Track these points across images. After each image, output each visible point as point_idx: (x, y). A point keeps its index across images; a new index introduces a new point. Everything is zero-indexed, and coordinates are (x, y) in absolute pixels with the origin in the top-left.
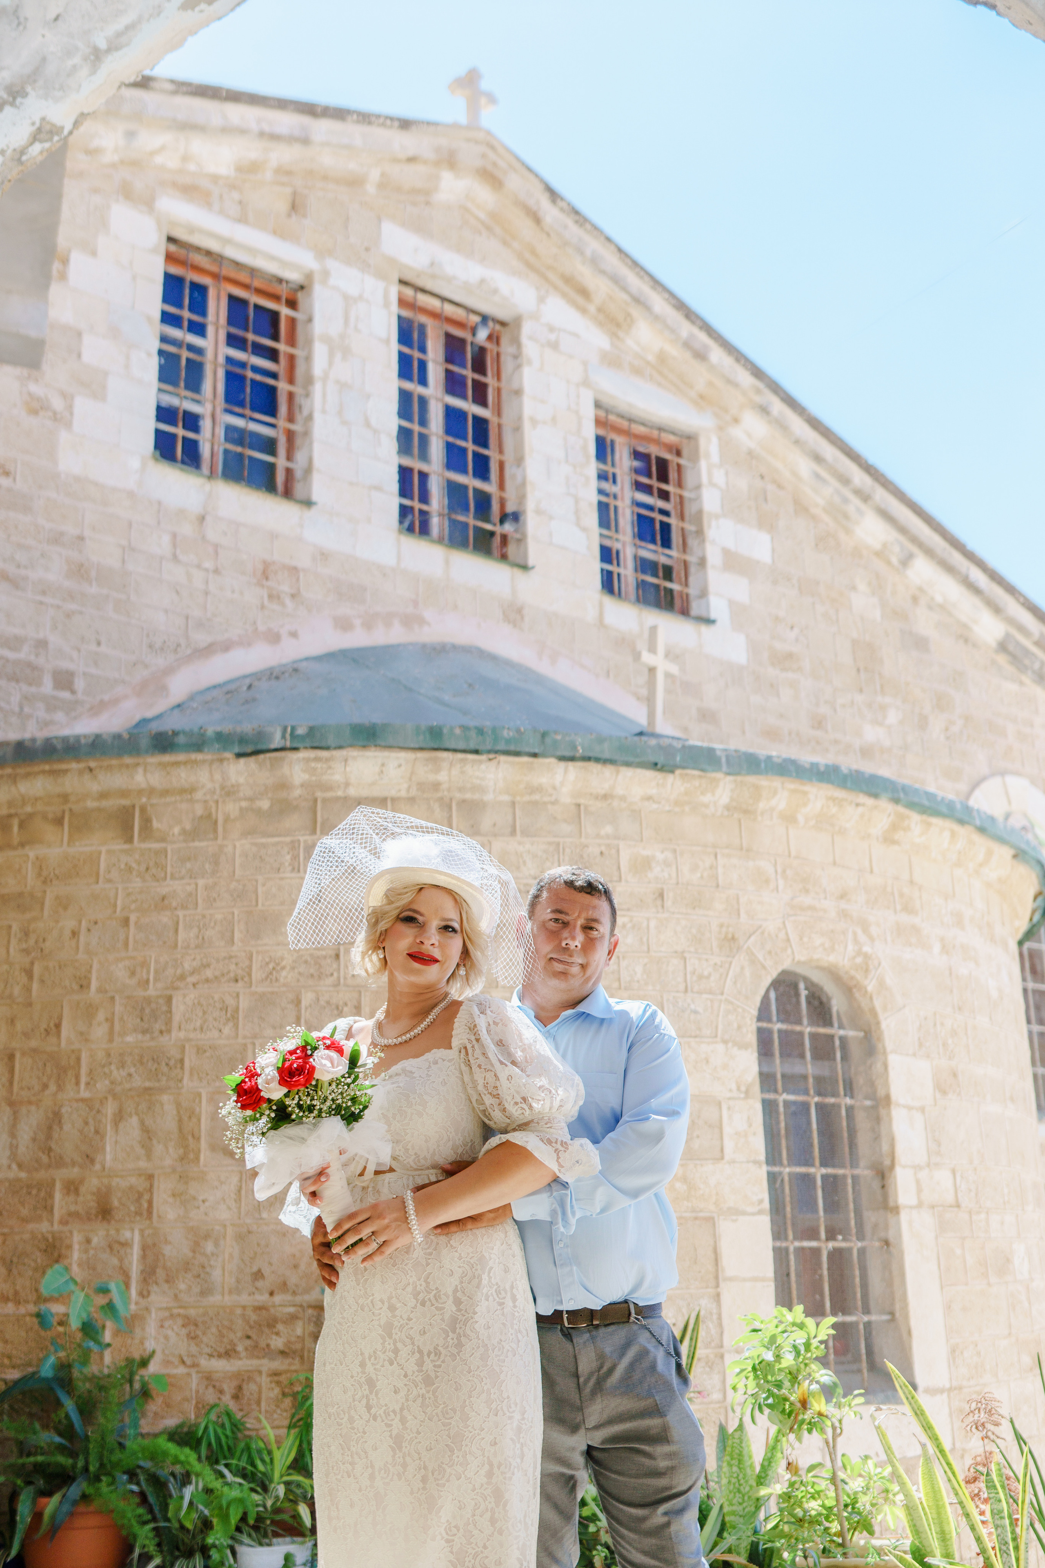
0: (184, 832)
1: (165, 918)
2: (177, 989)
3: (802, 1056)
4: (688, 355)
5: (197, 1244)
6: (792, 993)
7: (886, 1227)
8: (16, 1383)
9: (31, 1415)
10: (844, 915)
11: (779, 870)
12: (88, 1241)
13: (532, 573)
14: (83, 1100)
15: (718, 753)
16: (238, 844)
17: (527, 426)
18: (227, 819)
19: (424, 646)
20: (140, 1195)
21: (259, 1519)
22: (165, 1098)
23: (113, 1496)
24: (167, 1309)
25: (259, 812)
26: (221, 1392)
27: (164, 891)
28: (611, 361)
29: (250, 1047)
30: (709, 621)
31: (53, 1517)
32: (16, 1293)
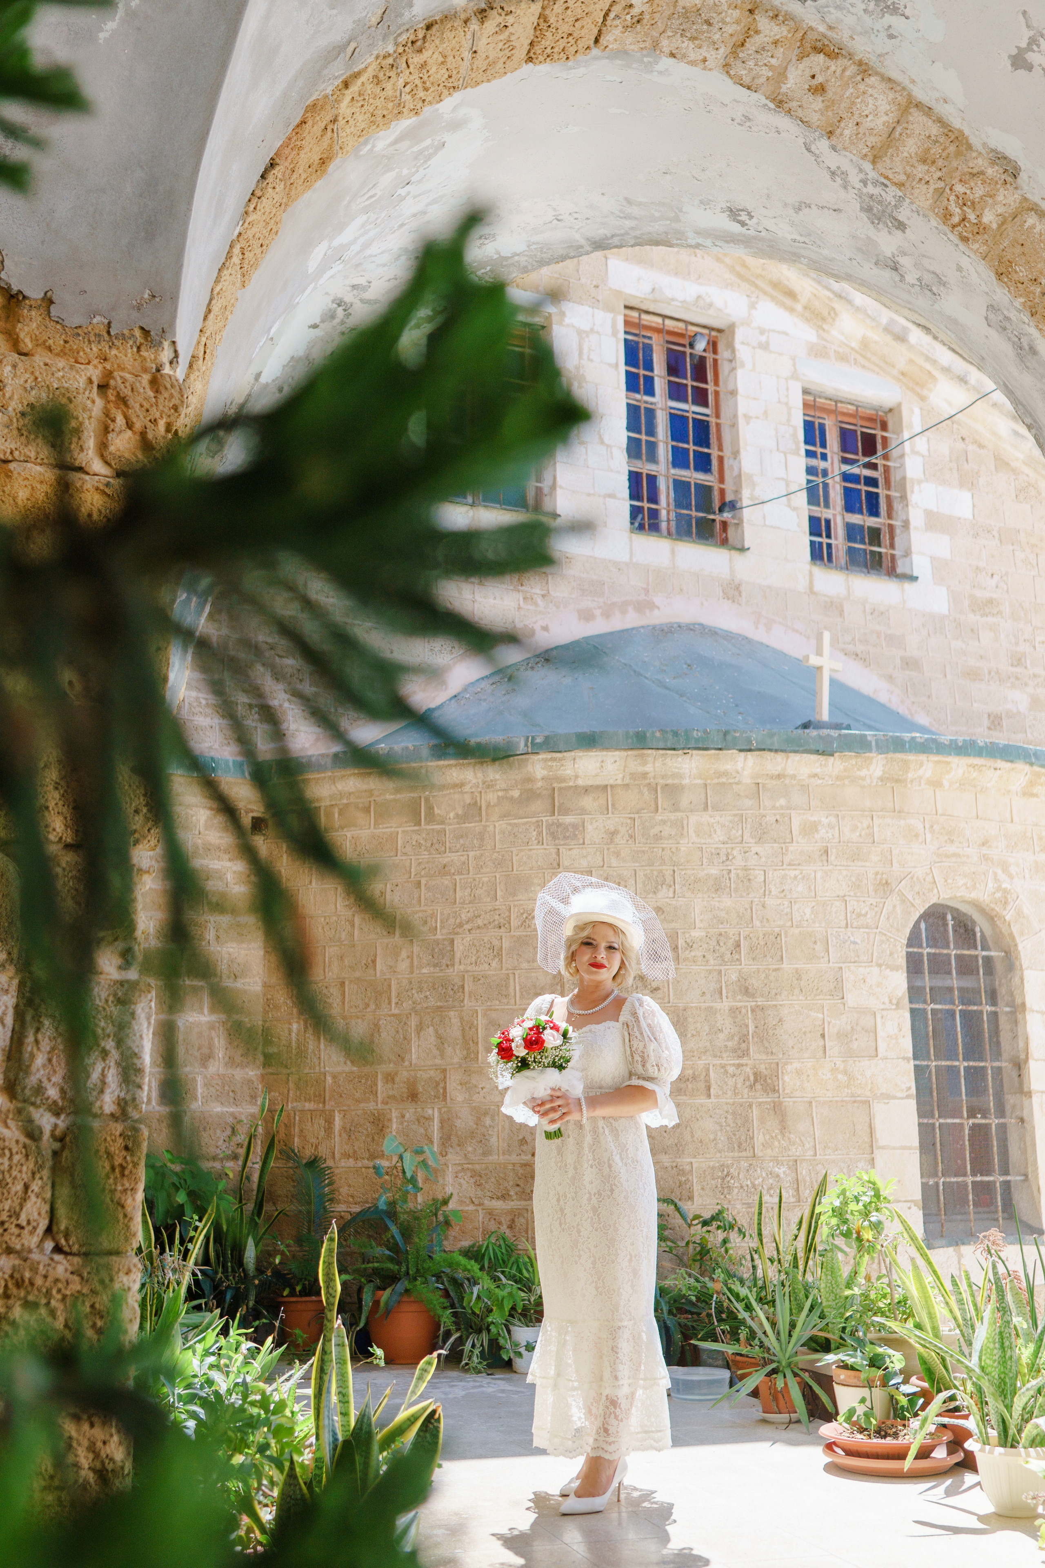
0: (457, 816)
1: (446, 881)
2: (457, 934)
3: (949, 973)
4: (889, 338)
5: (479, 1119)
6: (940, 923)
7: (1022, 1109)
8: (358, 1214)
9: (369, 1237)
10: (986, 858)
11: (927, 826)
12: (403, 1116)
13: (748, 553)
14: (394, 1015)
15: (869, 738)
16: (497, 824)
17: (741, 422)
18: (488, 806)
19: (654, 628)
20: (438, 1084)
21: (525, 1309)
22: (452, 1014)
23: (425, 1290)
24: (462, 1164)
25: (512, 799)
26: (500, 1223)
27: (445, 861)
28: (818, 352)
29: (511, 976)
30: (913, 579)
31: (387, 1303)
32: (355, 1152)
